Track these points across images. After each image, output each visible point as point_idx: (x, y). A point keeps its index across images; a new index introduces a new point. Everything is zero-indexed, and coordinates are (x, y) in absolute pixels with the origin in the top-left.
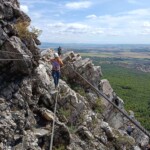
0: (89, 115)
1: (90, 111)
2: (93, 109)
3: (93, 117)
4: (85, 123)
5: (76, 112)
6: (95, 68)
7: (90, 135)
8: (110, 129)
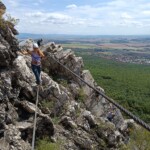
0: (71, 105)
1: (73, 102)
2: (76, 99)
3: (76, 107)
4: (68, 113)
5: (59, 104)
6: (77, 59)
7: (74, 124)
8: (92, 117)
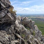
0: (31, 36)
1: (31, 35)
2: (32, 34)
4: (30, 39)
5: (27, 35)
6: (33, 22)
7: (31, 43)
